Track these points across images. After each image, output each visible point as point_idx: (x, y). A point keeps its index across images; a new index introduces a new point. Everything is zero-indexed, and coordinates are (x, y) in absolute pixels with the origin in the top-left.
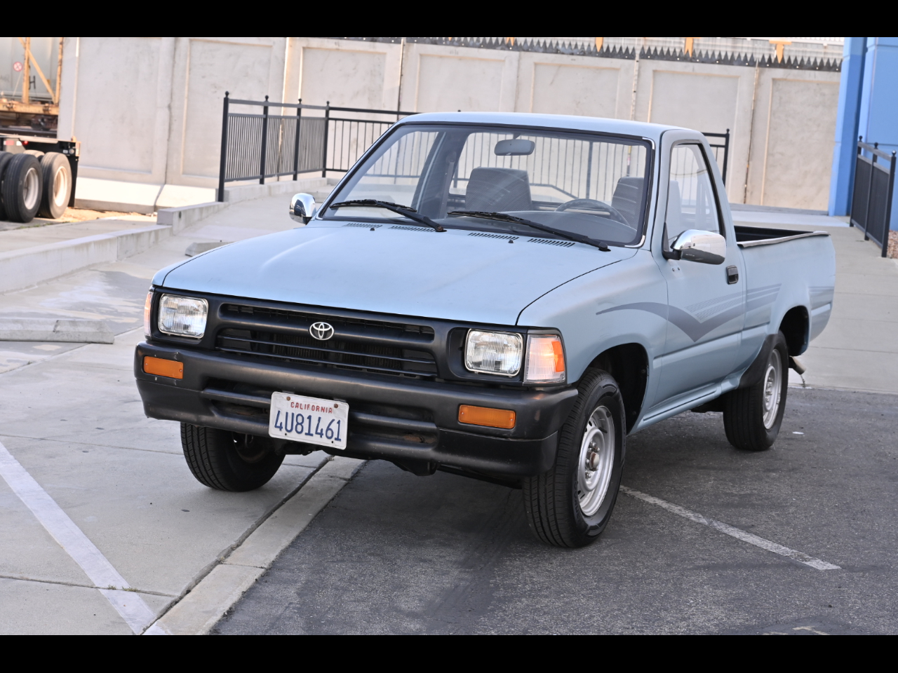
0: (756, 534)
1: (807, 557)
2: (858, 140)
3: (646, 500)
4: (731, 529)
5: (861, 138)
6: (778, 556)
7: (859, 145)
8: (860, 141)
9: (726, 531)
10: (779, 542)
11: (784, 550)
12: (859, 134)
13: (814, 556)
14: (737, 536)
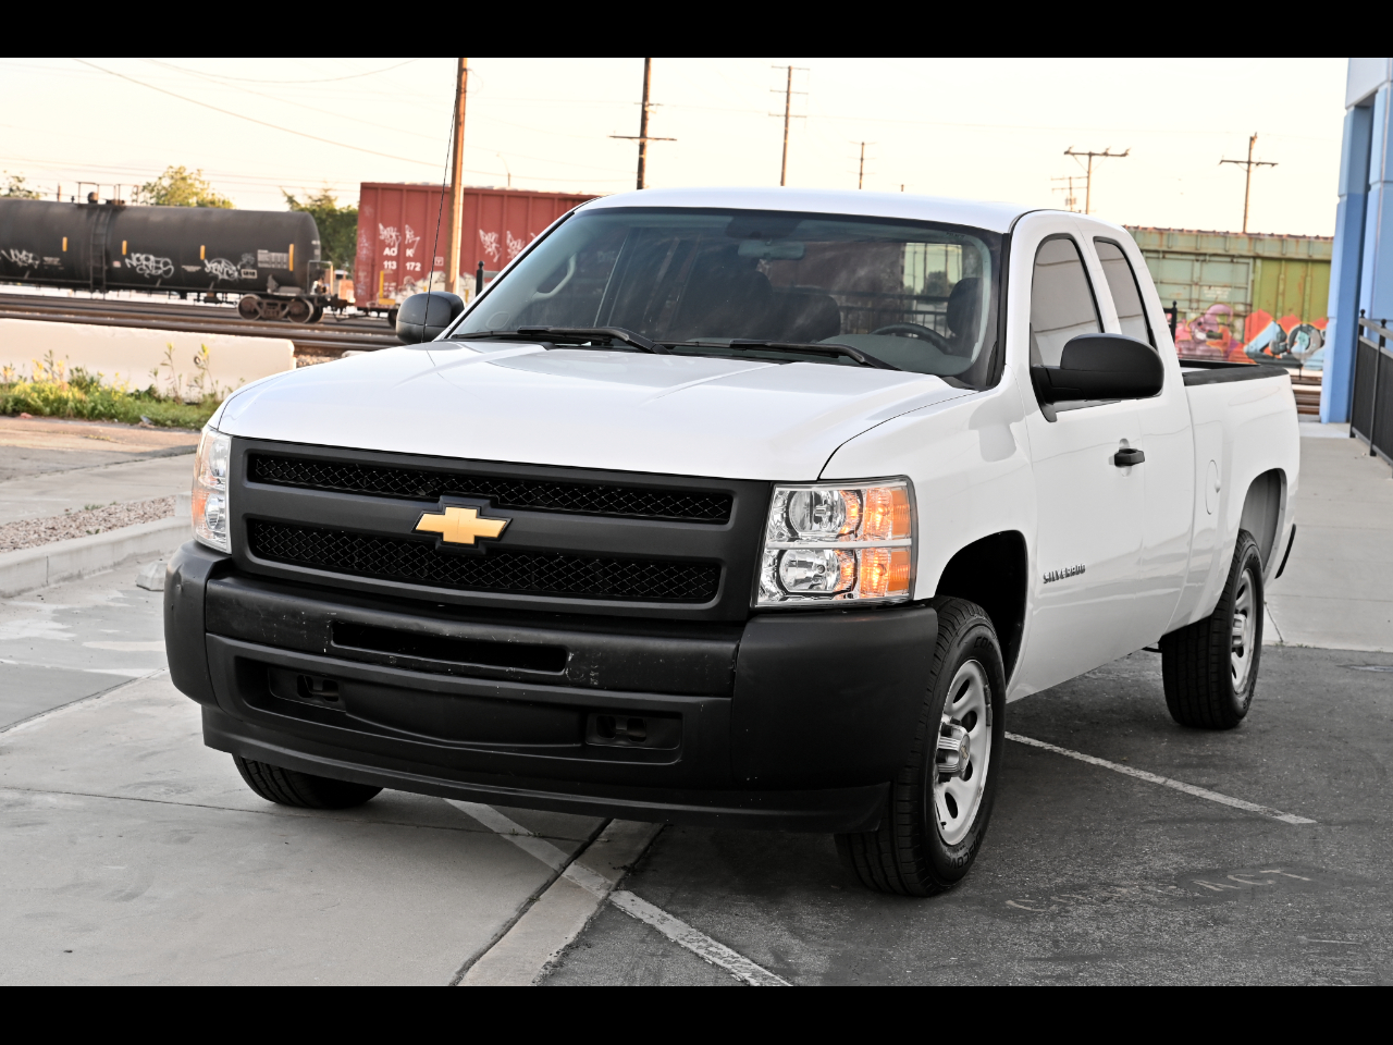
0: (1219, 792)
1: (1277, 812)
2: (1360, 315)
3: (1088, 760)
4: (1189, 787)
5: (1363, 312)
6: (1245, 811)
7: (1360, 321)
8: (1363, 317)
9: (1184, 789)
10: (1246, 799)
11: (1250, 806)
12: (1361, 308)
13: (1286, 811)
14: (1197, 794)
